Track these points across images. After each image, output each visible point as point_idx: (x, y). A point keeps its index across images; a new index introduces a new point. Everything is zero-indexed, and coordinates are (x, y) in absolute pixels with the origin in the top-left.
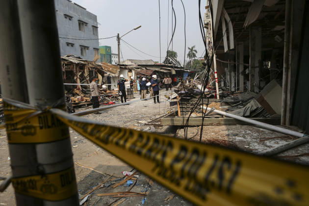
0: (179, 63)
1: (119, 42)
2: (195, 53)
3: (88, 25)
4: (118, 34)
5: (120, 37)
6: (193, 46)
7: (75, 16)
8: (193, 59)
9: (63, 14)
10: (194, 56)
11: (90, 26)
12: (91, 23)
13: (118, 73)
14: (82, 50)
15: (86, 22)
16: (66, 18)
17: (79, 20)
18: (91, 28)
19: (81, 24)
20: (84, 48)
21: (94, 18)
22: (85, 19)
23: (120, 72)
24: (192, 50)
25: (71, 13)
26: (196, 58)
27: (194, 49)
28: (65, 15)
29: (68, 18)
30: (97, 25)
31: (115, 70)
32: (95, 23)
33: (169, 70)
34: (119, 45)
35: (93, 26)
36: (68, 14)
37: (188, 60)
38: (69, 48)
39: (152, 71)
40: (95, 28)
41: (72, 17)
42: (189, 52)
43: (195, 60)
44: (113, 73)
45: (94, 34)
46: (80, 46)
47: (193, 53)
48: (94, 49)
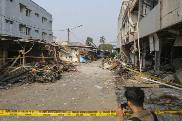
0: (95, 45)
1: (69, 33)
2: (104, 40)
3: (47, 20)
4: (69, 28)
5: (70, 30)
6: (103, 36)
7: (41, 14)
8: (103, 43)
9: (34, 13)
10: (104, 41)
11: (48, 21)
12: (49, 19)
13: (70, 51)
14: (43, 35)
15: (46, 18)
16: (36, 15)
17: (43, 17)
18: (49, 22)
19: (44, 19)
20: (44, 33)
21: (51, 16)
22: (46, 17)
23: (71, 51)
24: (102, 38)
25: (38, 12)
26: (104, 43)
27: (104, 38)
28: (35, 13)
29: (37, 15)
30: (52, 20)
31: (68, 49)
32: (51, 19)
33: (95, 50)
34: (68, 34)
35: (50, 21)
36: (37, 13)
37: (100, 43)
38: (36, 33)
39: (88, 51)
40: (51, 22)
41: (39, 15)
42: (101, 39)
43: (104, 44)
44: (67, 51)
45: (50, 26)
46: (42, 32)
47: (103, 40)
48: (50, 34)
